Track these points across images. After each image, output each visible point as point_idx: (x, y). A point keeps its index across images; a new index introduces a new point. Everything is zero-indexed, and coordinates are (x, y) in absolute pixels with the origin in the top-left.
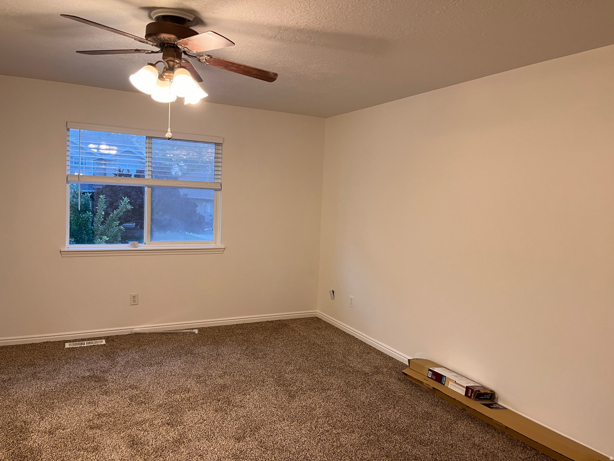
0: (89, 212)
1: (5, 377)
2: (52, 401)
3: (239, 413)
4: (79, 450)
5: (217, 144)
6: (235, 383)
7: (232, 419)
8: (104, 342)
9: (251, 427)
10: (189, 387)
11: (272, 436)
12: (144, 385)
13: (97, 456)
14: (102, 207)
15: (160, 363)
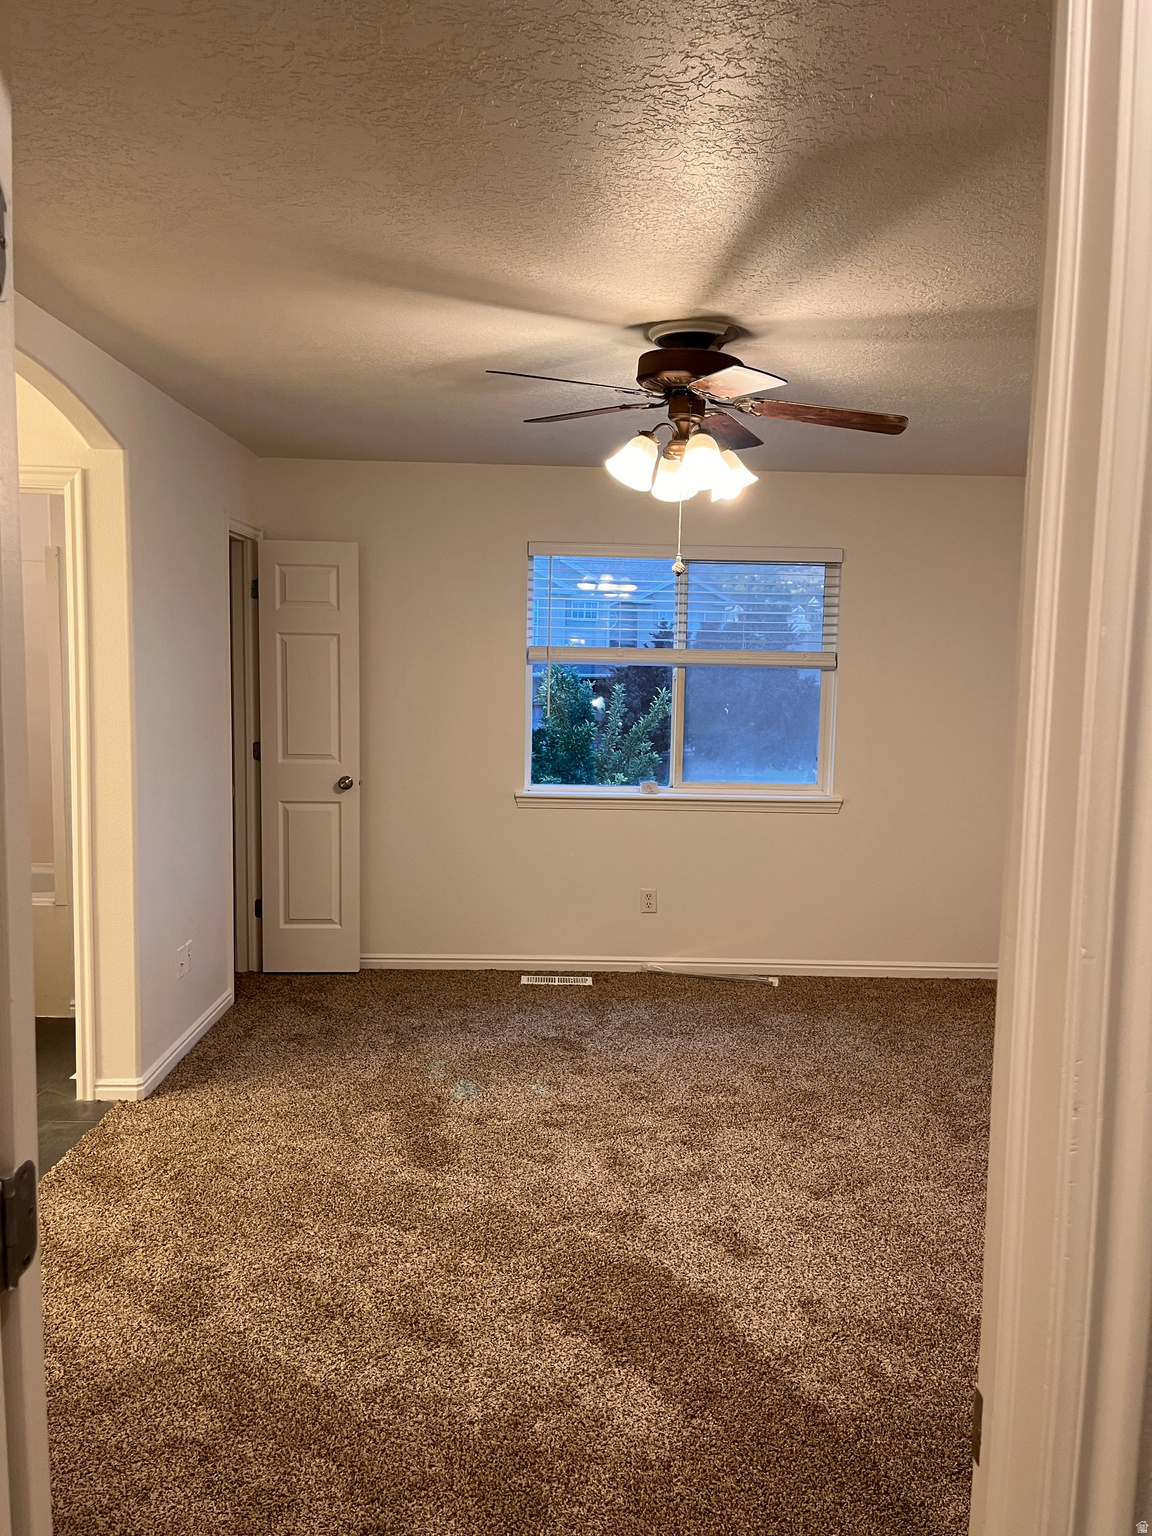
0: (590, 722)
1: (417, 1023)
2: (487, 1071)
3: (832, 1148)
4: (521, 1156)
5: (828, 565)
6: (836, 1092)
7: (812, 1158)
8: (589, 981)
9: (849, 1177)
10: (737, 1085)
11: (891, 1202)
12: (653, 1068)
13: (549, 1171)
14: (619, 711)
15: (688, 1034)
